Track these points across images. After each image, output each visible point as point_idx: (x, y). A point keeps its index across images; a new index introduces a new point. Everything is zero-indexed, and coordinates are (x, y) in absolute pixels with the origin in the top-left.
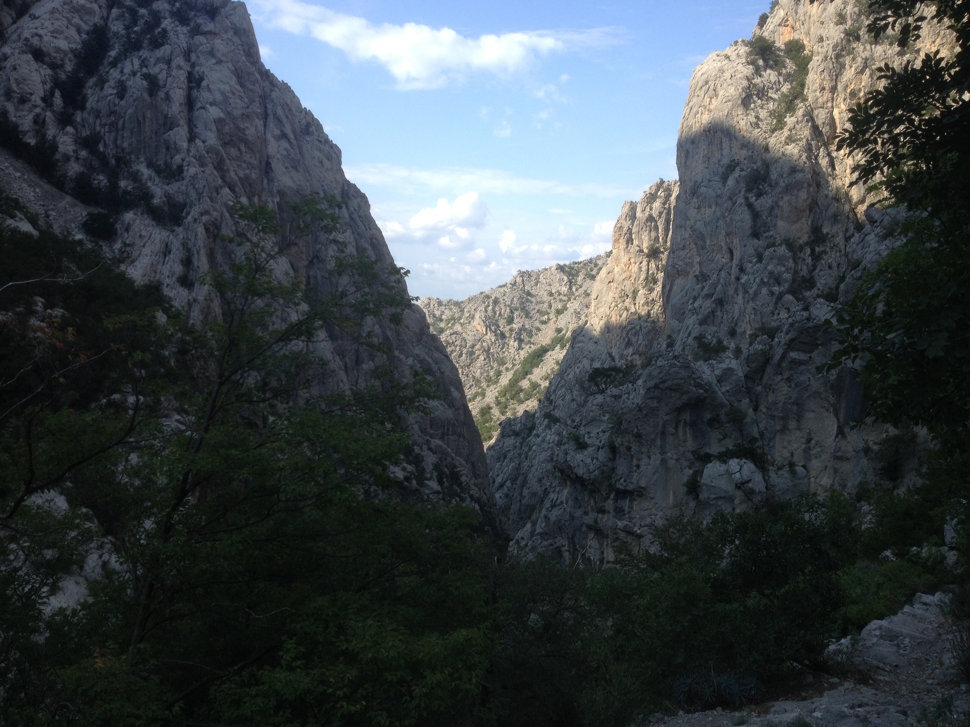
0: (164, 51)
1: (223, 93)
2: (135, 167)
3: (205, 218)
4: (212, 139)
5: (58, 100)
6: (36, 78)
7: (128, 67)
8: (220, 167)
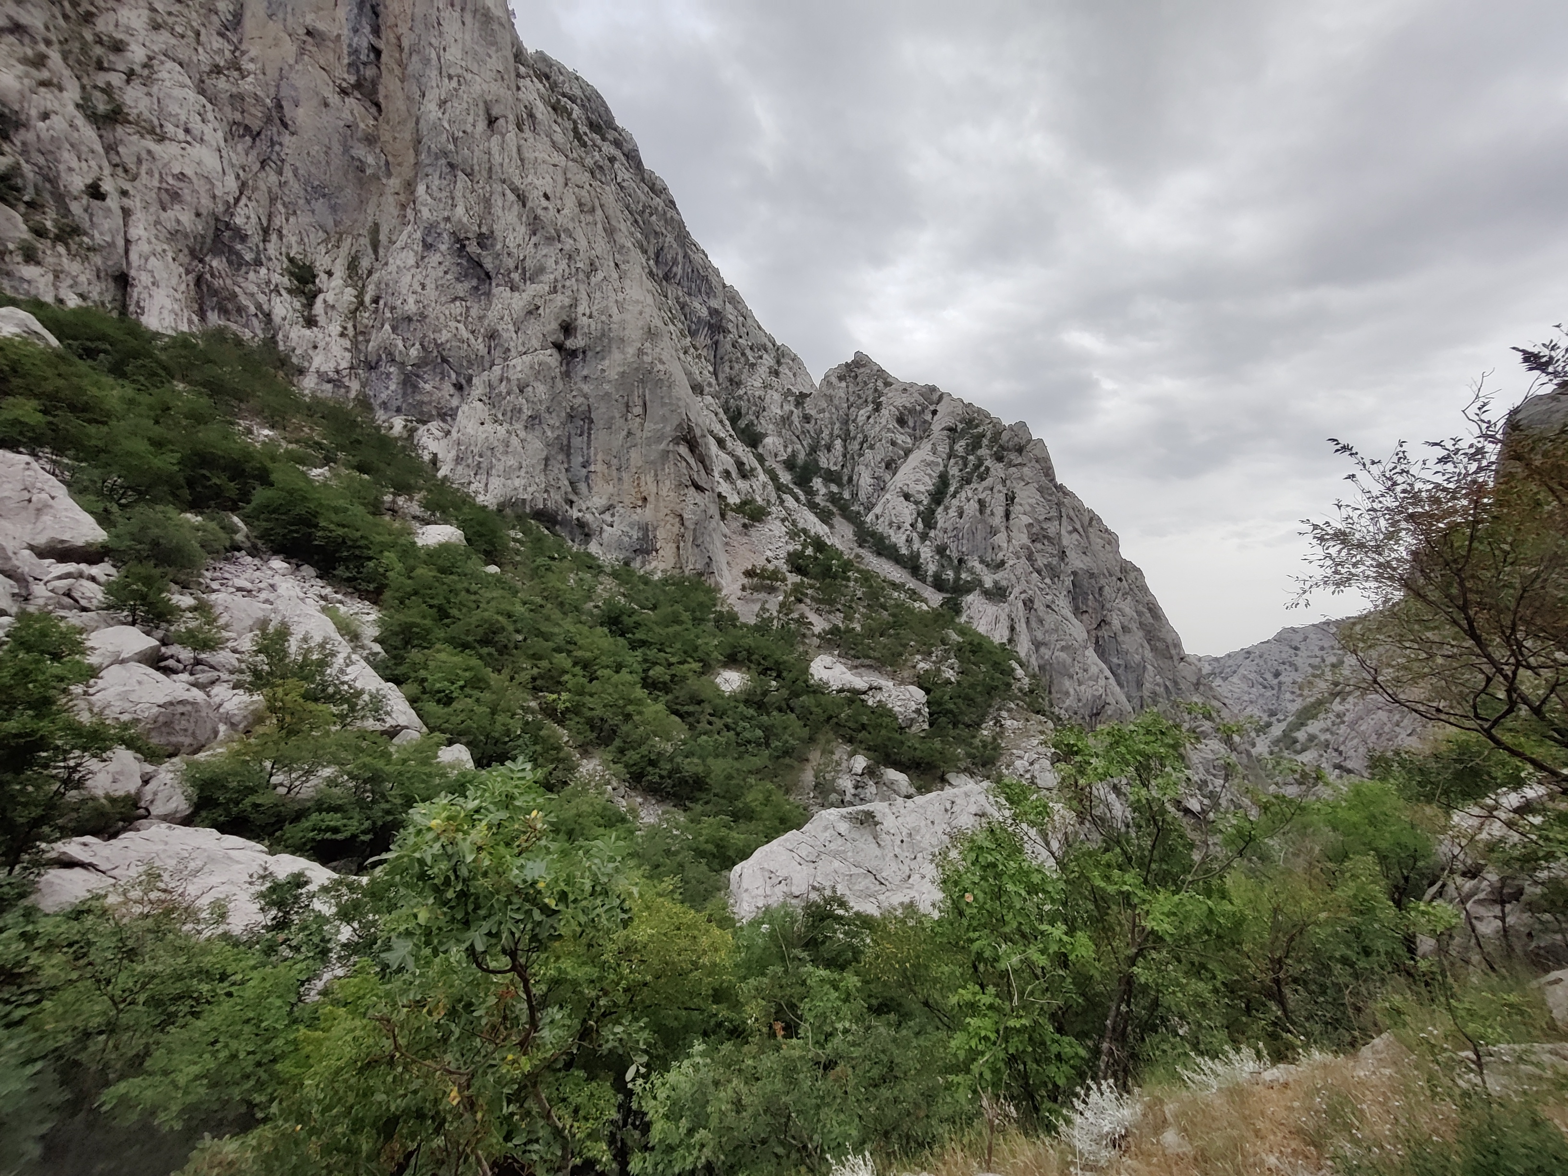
0: (988, 482)
1: (1031, 506)
2: (970, 564)
3: (1023, 596)
4: (1024, 539)
5: (920, 525)
6: (907, 512)
7: (963, 495)
8: (1030, 558)
